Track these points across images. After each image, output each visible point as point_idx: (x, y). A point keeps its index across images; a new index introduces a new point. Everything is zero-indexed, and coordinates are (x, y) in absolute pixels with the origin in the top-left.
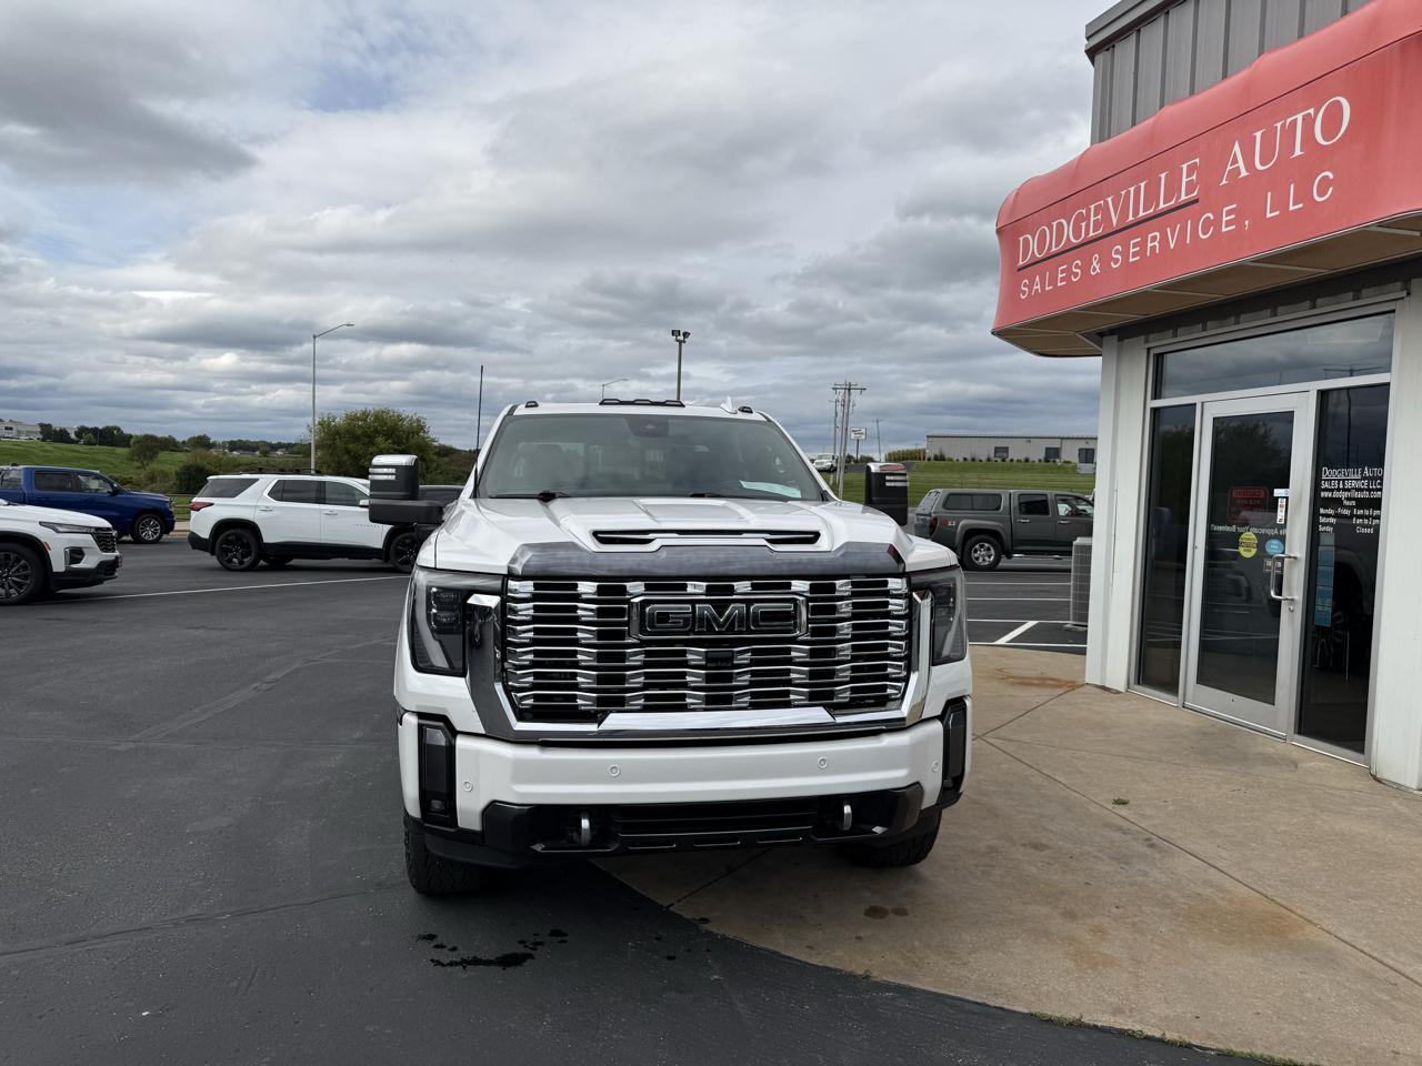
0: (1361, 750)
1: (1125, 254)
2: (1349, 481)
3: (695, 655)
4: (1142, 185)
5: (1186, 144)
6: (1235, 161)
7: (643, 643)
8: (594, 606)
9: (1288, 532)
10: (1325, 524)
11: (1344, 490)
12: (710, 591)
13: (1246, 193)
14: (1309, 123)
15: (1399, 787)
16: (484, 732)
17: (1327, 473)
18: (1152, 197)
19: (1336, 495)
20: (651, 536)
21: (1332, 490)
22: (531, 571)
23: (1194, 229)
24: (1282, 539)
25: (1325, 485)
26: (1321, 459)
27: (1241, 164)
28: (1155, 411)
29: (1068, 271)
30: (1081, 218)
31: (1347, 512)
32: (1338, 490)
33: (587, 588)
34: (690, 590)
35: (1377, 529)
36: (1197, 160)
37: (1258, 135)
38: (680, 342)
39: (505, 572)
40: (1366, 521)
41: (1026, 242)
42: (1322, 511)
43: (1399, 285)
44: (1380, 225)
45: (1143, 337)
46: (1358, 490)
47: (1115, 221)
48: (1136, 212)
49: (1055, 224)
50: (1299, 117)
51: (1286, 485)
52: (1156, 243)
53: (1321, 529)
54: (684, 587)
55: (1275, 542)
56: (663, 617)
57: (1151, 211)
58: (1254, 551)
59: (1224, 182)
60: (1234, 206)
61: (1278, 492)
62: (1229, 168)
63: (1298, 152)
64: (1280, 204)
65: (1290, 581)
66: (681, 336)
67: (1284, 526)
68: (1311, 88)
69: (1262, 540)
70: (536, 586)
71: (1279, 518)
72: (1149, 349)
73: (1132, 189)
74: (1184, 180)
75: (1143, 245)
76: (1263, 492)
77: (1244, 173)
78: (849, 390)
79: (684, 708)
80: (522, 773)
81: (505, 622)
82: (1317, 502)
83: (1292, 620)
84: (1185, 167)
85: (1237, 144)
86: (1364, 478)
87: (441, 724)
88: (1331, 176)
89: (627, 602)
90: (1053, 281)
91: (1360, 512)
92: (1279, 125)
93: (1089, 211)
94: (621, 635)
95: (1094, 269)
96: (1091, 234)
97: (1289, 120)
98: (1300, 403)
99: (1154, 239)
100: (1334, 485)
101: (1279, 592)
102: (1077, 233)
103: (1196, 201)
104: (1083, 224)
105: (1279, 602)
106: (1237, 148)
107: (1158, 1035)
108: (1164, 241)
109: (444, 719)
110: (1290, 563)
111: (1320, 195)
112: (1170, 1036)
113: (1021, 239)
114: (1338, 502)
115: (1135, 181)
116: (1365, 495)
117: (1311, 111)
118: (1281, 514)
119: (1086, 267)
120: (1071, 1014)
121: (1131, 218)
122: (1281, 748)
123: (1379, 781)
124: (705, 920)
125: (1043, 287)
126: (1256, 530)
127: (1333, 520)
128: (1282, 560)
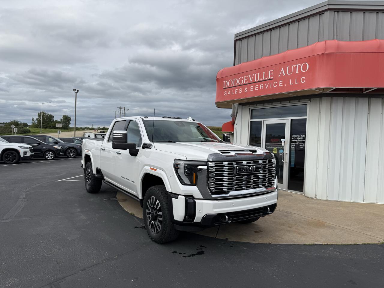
0: (303, 192)
1: (254, 88)
2: (298, 138)
3: (244, 178)
4: (259, 74)
5: (271, 67)
6: (282, 72)
7: (236, 175)
8: (227, 168)
9: (285, 148)
10: (292, 146)
11: (297, 139)
12: (247, 163)
13: (285, 79)
14: (299, 67)
15: (311, 198)
16: (202, 198)
17: (293, 136)
18: (261, 76)
19: (295, 140)
20: (229, 151)
21: (294, 139)
22: (214, 160)
23: (272, 85)
24: (283, 150)
25: (292, 138)
26: (292, 133)
27: (284, 73)
28: (251, 122)
29: (238, 91)
30: (241, 79)
31: (298, 144)
32: (295, 139)
33: (225, 163)
34: (243, 163)
35: (304, 147)
36: (273, 70)
37: (288, 67)
38: (76, 93)
39: (207, 161)
40: (302, 146)
41: (226, 83)
42: (292, 144)
43: (308, 99)
44: (315, 89)
45: (248, 106)
46: (300, 139)
47: (251, 81)
48: (257, 79)
49: (234, 79)
50: (297, 65)
51: (284, 138)
52: (262, 87)
53: (292, 147)
54: (242, 163)
55: (282, 150)
56: (240, 169)
57: (261, 79)
58: (276, 152)
59: (280, 76)
60: (282, 81)
61: (282, 140)
62: (281, 73)
63: (297, 72)
64: (293, 82)
65: (285, 158)
66: (76, 91)
67: (284, 147)
68: (300, 60)
69: (278, 150)
70: (215, 163)
71: (282, 145)
72: (250, 108)
73: (256, 74)
74: (270, 74)
75: (259, 87)
76: (278, 140)
77: (284, 75)
78: (124, 109)
79: (242, 189)
80: (215, 207)
81: (208, 172)
82: (291, 142)
83: (286, 166)
84: (270, 71)
85: (283, 68)
86: (301, 137)
87: (191, 197)
88: (305, 78)
89: (233, 166)
90: (234, 92)
91: (300, 144)
92: (293, 66)
93: (244, 78)
94: (232, 174)
95: (246, 91)
96: (245, 83)
97: (295, 66)
98: (287, 121)
99: (262, 86)
100: (295, 138)
101: (283, 161)
102: (241, 82)
103: (273, 79)
104: (242, 80)
105: (283, 162)
106: (283, 69)
107: (326, 244)
108: (264, 86)
109: (192, 196)
110: (285, 154)
111: (302, 81)
112: (328, 244)
113: (224, 82)
114: (295, 142)
115: (257, 73)
116: (302, 140)
117: (300, 65)
118: (283, 144)
119: (243, 90)
120: (311, 243)
121: (255, 81)
122: (285, 193)
123: (307, 197)
124: (227, 239)
125: (231, 93)
126: (277, 148)
127: (295, 146)
128: (284, 154)
